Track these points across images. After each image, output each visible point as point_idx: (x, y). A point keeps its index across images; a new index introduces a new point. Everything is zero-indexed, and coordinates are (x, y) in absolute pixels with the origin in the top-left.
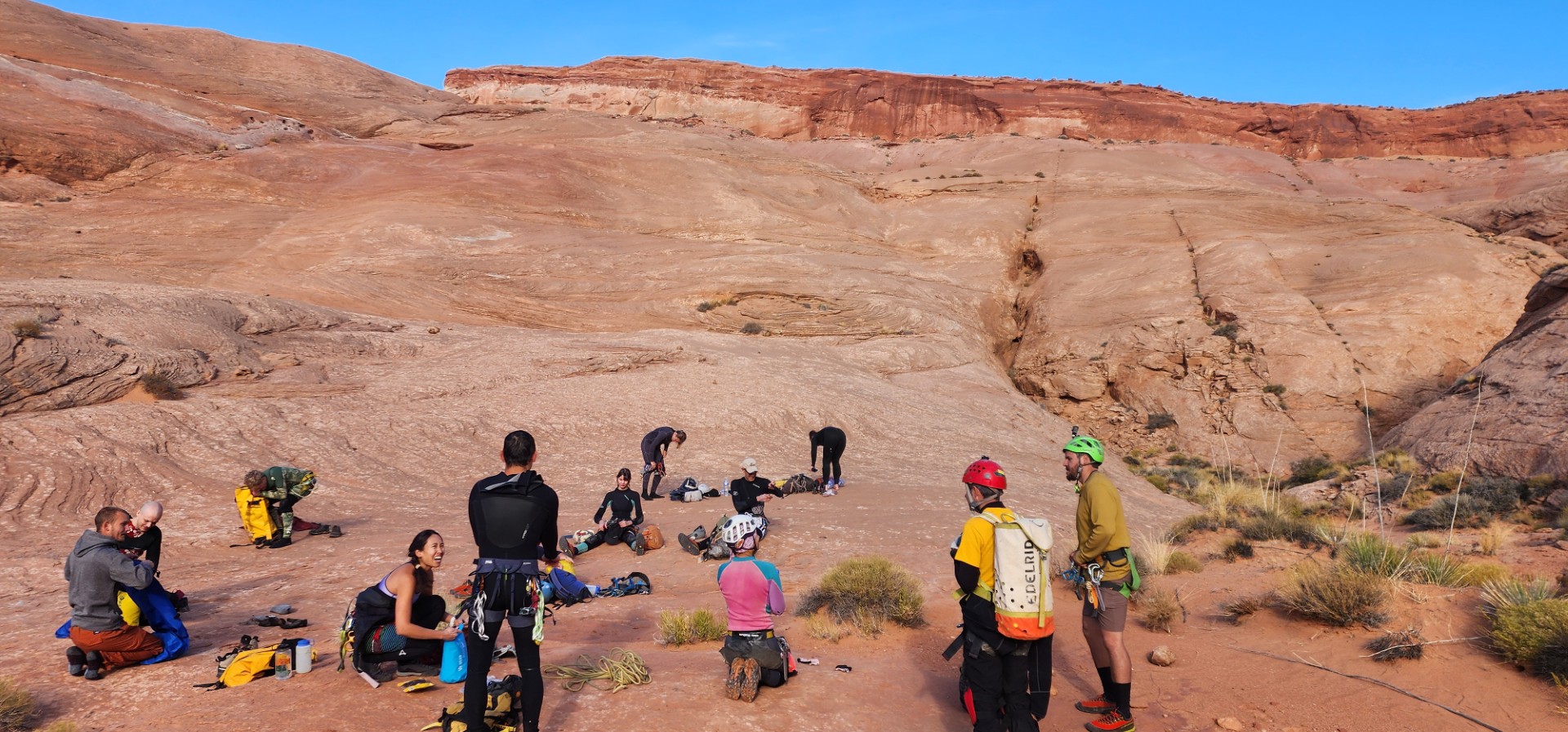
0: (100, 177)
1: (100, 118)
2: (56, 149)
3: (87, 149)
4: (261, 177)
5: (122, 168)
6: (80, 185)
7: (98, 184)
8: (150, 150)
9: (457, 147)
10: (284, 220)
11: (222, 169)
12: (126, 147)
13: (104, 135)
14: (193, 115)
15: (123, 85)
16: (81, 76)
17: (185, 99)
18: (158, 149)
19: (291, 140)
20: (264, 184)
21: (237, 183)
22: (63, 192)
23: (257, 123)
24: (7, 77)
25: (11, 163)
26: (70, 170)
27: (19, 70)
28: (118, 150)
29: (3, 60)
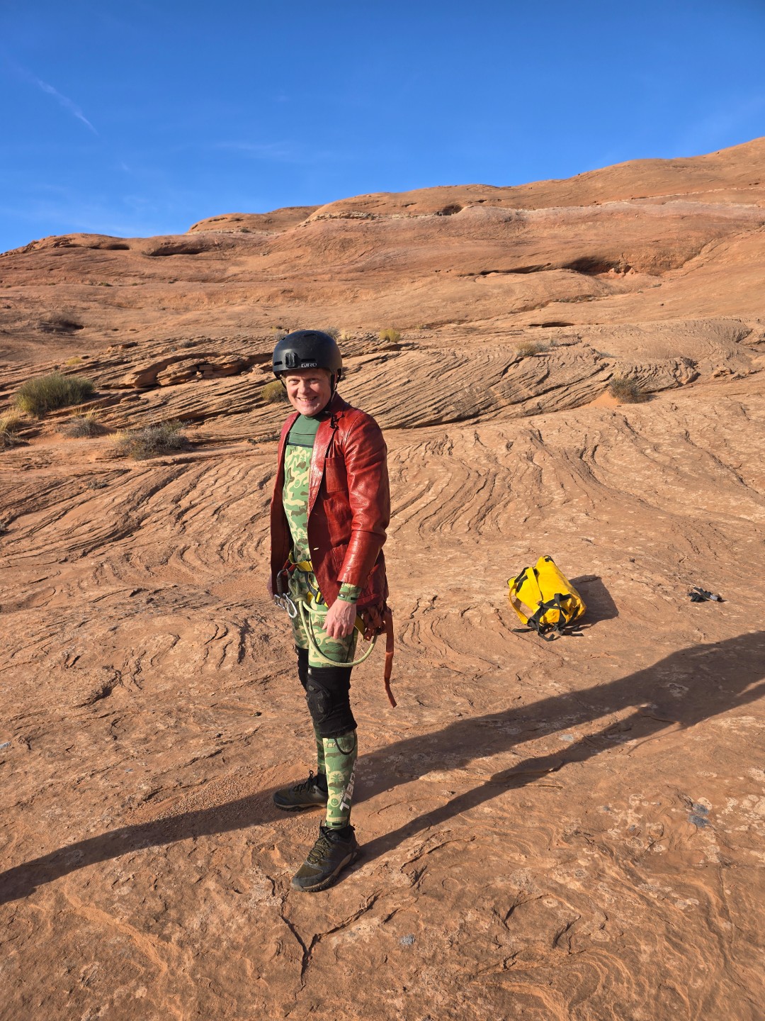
0: (681, 266)
1: (681, 224)
2: (652, 252)
3: (672, 248)
5: (695, 255)
6: (667, 274)
7: (680, 271)
8: (713, 238)
12: (697, 239)
13: (683, 235)
14: (747, 203)
15: (698, 196)
16: (671, 199)
17: (742, 193)
18: (719, 235)
22: (656, 281)
24: (627, 213)
25: (627, 269)
26: (661, 265)
27: (634, 206)
28: (693, 243)
29: (625, 204)
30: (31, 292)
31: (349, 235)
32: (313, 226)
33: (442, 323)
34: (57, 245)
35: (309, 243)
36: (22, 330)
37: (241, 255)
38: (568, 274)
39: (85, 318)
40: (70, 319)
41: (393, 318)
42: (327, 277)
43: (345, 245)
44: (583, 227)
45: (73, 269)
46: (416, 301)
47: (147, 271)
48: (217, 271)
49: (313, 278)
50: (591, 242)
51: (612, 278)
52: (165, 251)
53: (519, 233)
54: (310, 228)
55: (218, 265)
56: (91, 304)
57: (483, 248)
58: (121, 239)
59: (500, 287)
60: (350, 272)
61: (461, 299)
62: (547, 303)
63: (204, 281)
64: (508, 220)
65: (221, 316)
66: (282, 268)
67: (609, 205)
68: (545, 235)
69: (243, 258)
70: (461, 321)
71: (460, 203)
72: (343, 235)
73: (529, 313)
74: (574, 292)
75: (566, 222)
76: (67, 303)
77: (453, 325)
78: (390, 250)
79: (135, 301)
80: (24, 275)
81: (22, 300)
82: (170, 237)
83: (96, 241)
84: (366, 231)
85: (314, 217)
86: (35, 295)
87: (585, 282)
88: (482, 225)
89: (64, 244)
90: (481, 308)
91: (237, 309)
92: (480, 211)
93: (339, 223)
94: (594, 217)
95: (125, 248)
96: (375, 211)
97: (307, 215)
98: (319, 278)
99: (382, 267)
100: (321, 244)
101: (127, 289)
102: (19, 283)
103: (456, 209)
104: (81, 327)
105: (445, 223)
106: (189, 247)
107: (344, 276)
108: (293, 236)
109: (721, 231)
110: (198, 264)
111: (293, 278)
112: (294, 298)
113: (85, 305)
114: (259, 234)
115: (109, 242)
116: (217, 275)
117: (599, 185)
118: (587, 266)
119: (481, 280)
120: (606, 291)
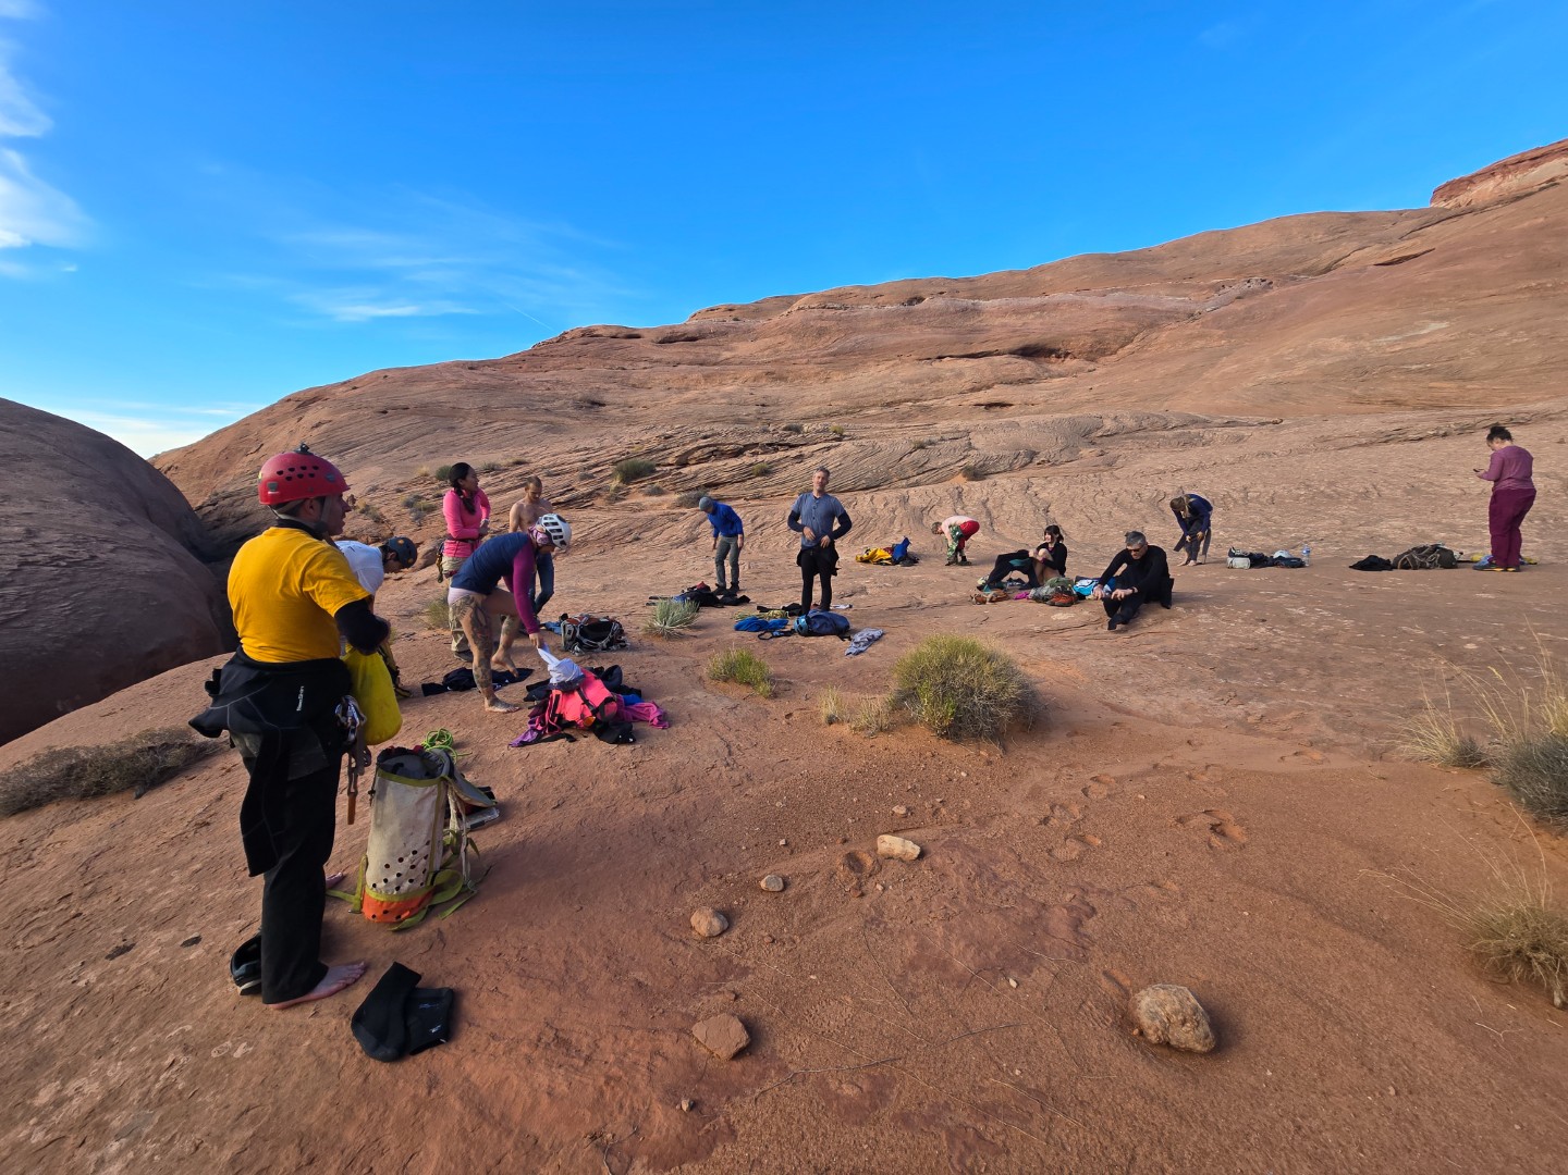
0: (1114, 353)
1: (1118, 315)
2: (1090, 340)
3: (1109, 336)
4: (1219, 328)
5: (1128, 343)
6: (1102, 360)
7: (1114, 357)
8: (1145, 328)
9: (1416, 256)
10: (1227, 355)
11: (1193, 328)
12: (1131, 329)
13: (1119, 325)
14: (1180, 296)
15: (1136, 290)
16: (1112, 291)
17: (1177, 286)
18: (1151, 326)
19: (1253, 293)
20: (1221, 332)
21: (1200, 336)
22: (1092, 366)
23: (1227, 288)
24: (1072, 304)
25: (1067, 354)
26: (1096, 352)
27: (1077, 298)
28: (1127, 333)
29: (1071, 296)
30: (564, 376)
31: (824, 324)
32: (795, 316)
33: (900, 402)
34: (583, 336)
35: (790, 331)
36: (561, 408)
37: (732, 341)
38: (1013, 359)
39: (607, 398)
40: (597, 399)
41: (858, 397)
42: (805, 361)
43: (821, 332)
44: (1032, 316)
45: (597, 356)
46: (879, 383)
47: (656, 357)
48: (712, 355)
49: (793, 362)
50: (1037, 329)
51: (1055, 366)
52: (669, 340)
53: (974, 322)
54: (791, 318)
55: (714, 351)
56: (612, 386)
57: (941, 336)
58: (635, 329)
59: (952, 370)
60: (823, 356)
61: (918, 381)
62: (993, 385)
63: (701, 364)
64: (965, 310)
65: (715, 395)
66: (766, 353)
67: (1057, 297)
68: (996, 323)
69: (734, 344)
70: (918, 400)
71: (923, 295)
72: (820, 324)
73: (975, 394)
74: (1017, 375)
75: (1016, 312)
76: (593, 385)
77: (910, 404)
78: (860, 336)
79: (646, 383)
80: (558, 361)
81: (558, 382)
82: (674, 326)
83: (614, 332)
84: (840, 320)
85: (795, 306)
86: (567, 378)
87: (1027, 367)
88: (941, 315)
89: (589, 334)
90: (935, 389)
91: (728, 389)
92: (940, 302)
93: (816, 313)
94: (1042, 308)
95: (638, 337)
96: (848, 302)
97: (790, 304)
98: (797, 361)
99: (852, 351)
100: (801, 332)
101: (638, 374)
102: (554, 368)
103: (920, 300)
104: (604, 405)
105: (909, 313)
106: (690, 336)
107: (818, 360)
108: (777, 324)
109: (1152, 322)
110: (697, 350)
111: (776, 361)
112: (775, 379)
113: (607, 386)
114: (748, 322)
115: (625, 332)
116: (713, 359)
117: (1048, 278)
118: (1029, 352)
119: (937, 364)
120: (1046, 374)
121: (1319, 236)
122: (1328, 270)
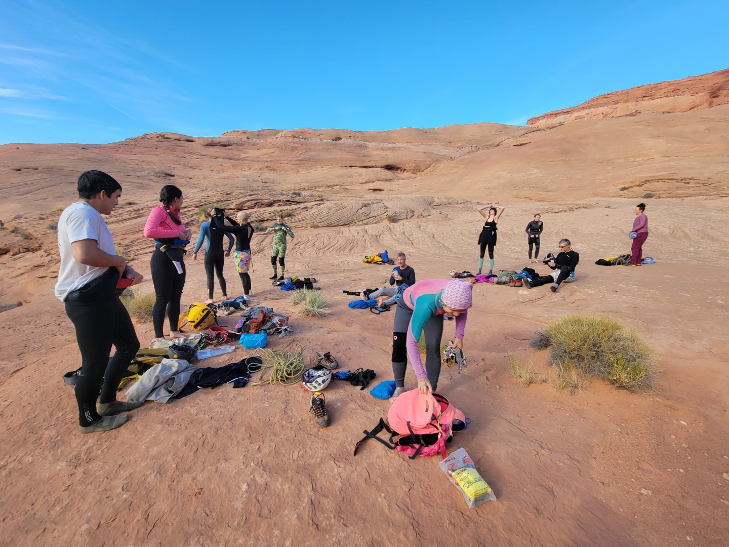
0: (423, 171)
1: (424, 155)
2: (414, 165)
3: (420, 164)
4: (463, 164)
5: (428, 168)
6: (419, 174)
7: (423, 173)
8: (435, 162)
9: (526, 144)
10: (467, 176)
11: (453, 163)
12: (429, 161)
13: (425, 159)
14: (447, 150)
15: (430, 145)
16: (421, 145)
17: (445, 145)
18: (437, 161)
19: (473, 152)
20: (463, 166)
21: (456, 167)
22: (415, 176)
23: (464, 149)
24: (405, 148)
25: (405, 170)
26: (417, 170)
27: (408, 146)
28: (428, 163)
29: (405, 145)
30: (148, 158)
31: (295, 145)
32: (280, 141)
33: (334, 186)
34: (158, 137)
35: (277, 147)
36: (145, 176)
37: (247, 149)
38: (383, 170)
39: (174, 172)
40: (168, 172)
41: (314, 182)
42: (286, 162)
43: (294, 149)
44: (389, 152)
45: (168, 149)
46: (324, 176)
47: (204, 153)
48: (236, 155)
49: (280, 162)
50: (392, 159)
51: (400, 174)
52: (211, 144)
53: (365, 152)
54: (277, 140)
55: (237, 153)
56: (178, 166)
57: (350, 156)
58: (190, 137)
59: (357, 173)
60: (296, 161)
61: (341, 177)
62: (375, 181)
63: (230, 159)
64: (360, 146)
65: (239, 175)
66: (265, 156)
67: (399, 145)
68: (375, 153)
69: (248, 151)
70: (342, 185)
71: (341, 137)
72: (292, 145)
73: (368, 184)
74: (385, 177)
75: (382, 149)
76: (166, 165)
77: (339, 187)
78: (313, 153)
79: (199, 167)
80: (143, 150)
81: (143, 161)
82: (214, 138)
83: (178, 137)
84: (302, 144)
85: (279, 135)
86: (150, 159)
87: (389, 174)
88: (350, 147)
89: (162, 137)
90: (349, 181)
91: (246, 173)
92: (349, 141)
93: (291, 139)
94: (392, 149)
95: (192, 141)
96: (306, 136)
97: (276, 134)
98: (282, 162)
99: (309, 160)
100: (283, 148)
101: (194, 160)
102: (141, 153)
103: (340, 139)
104: (173, 176)
105: (335, 144)
106: (223, 144)
107: (293, 163)
108: (270, 143)
109: (437, 160)
110: (227, 151)
111: (271, 161)
112: (271, 170)
113: (175, 166)
114: (254, 140)
115: (185, 138)
116: (236, 157)
117: (395, 136)
118: (389, 168)
119: (350, 169)
120: (397, 178)
121: (494, 132)
122: (498, 145)
